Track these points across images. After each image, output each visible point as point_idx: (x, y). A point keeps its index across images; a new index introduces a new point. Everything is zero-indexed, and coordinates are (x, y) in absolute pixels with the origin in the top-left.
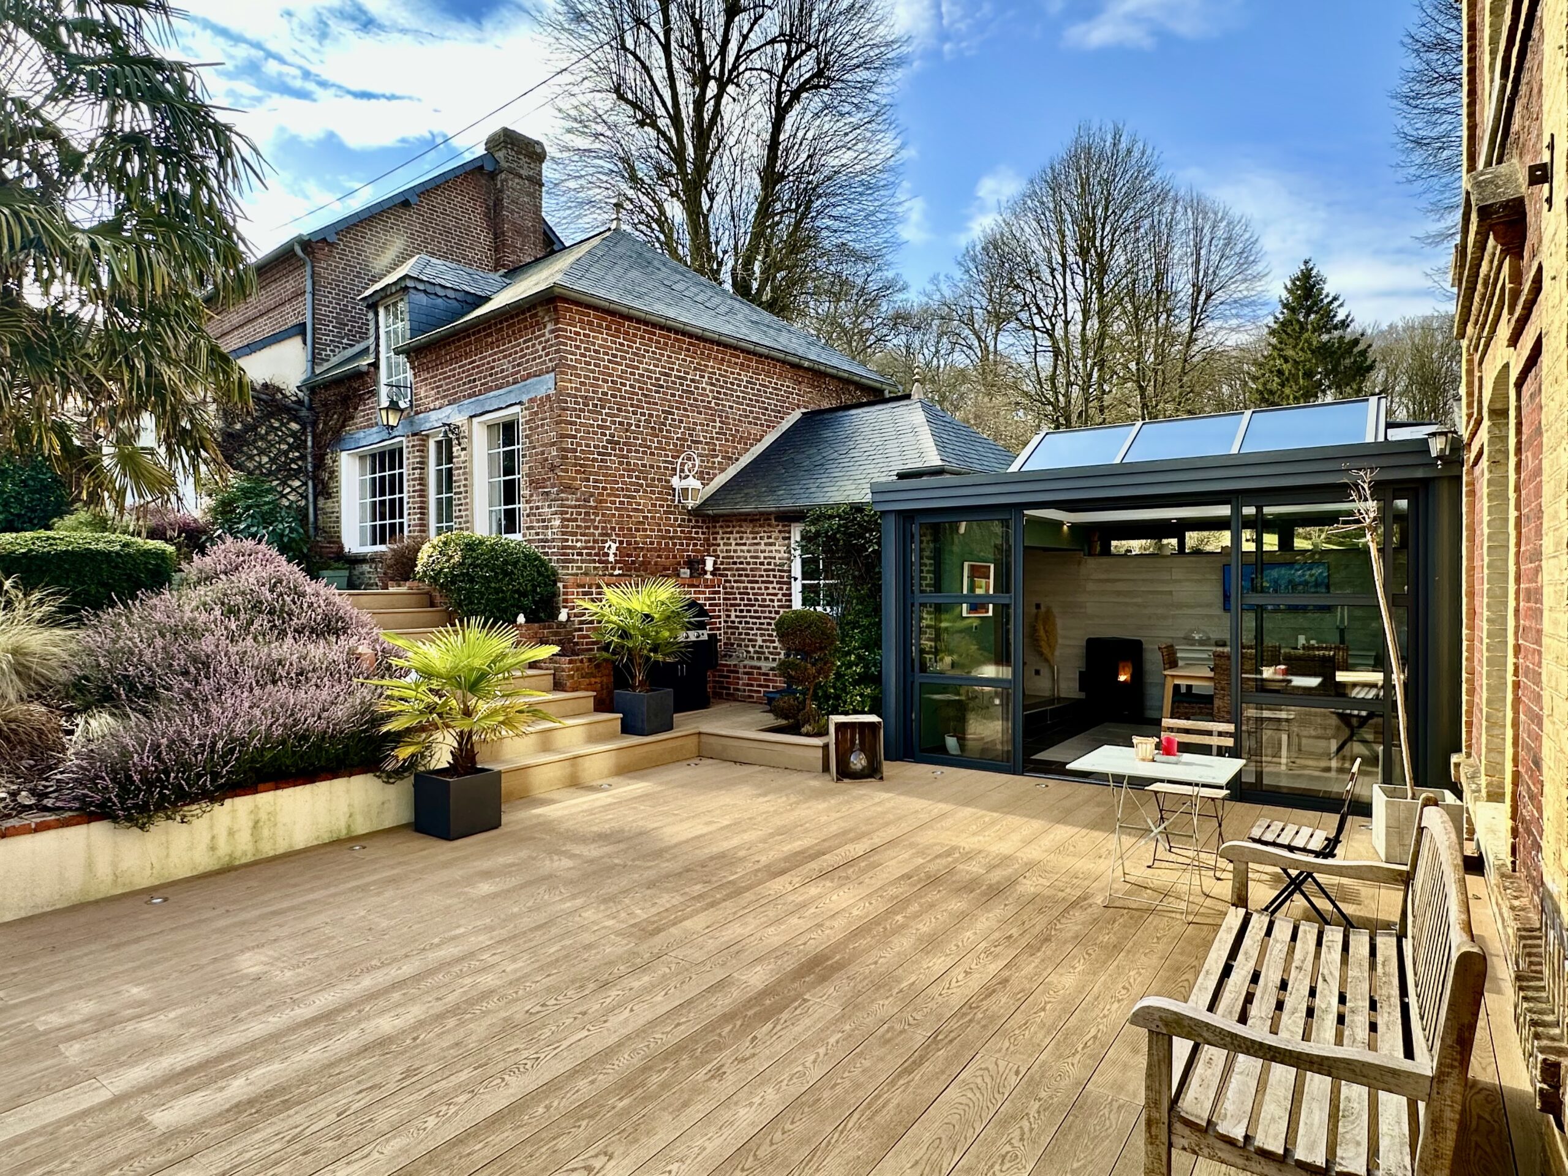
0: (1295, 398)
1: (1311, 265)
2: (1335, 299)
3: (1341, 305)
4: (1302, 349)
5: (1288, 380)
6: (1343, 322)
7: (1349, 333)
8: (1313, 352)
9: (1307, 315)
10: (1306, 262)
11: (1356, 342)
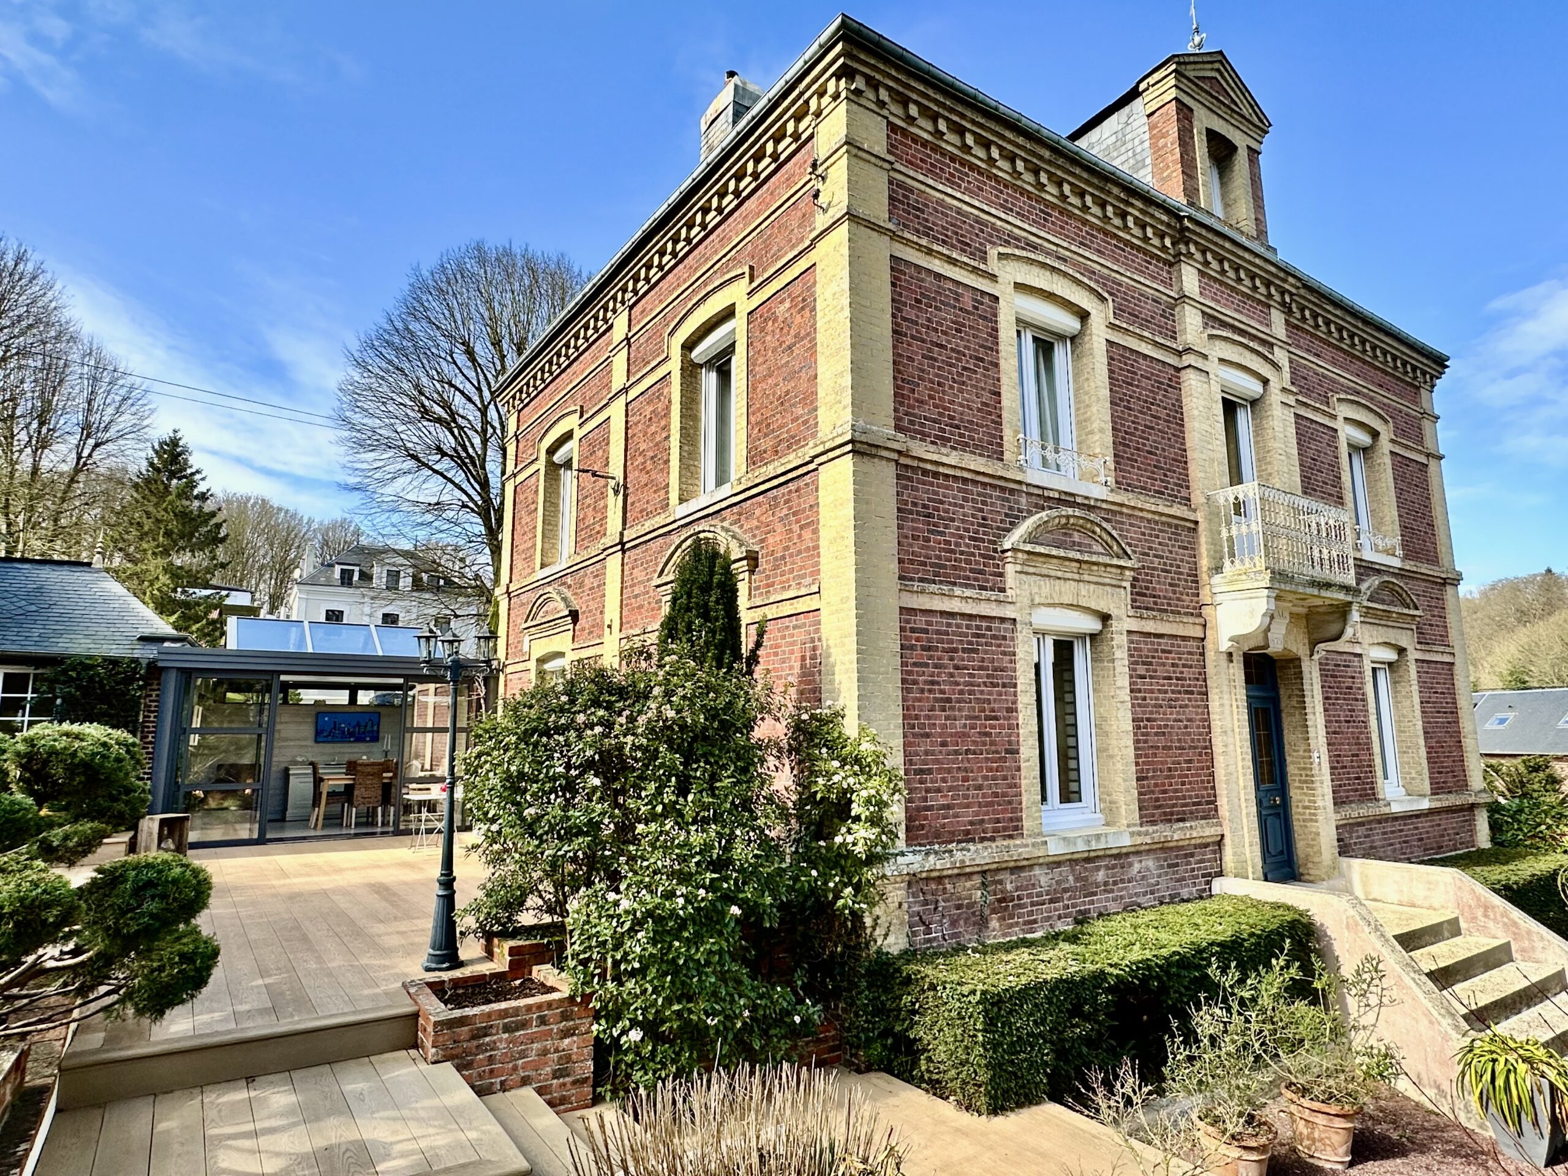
0: (154, 553)
1: (179, 435)
2: (198, 472)
3: (203, 479)
4: (165, 510)
5: (146, 534)
6: (203, 494)
7: (209, 506)
8: (176, 515)
9: (169, 479)
10: (175, 431)
11: (213, 514)
